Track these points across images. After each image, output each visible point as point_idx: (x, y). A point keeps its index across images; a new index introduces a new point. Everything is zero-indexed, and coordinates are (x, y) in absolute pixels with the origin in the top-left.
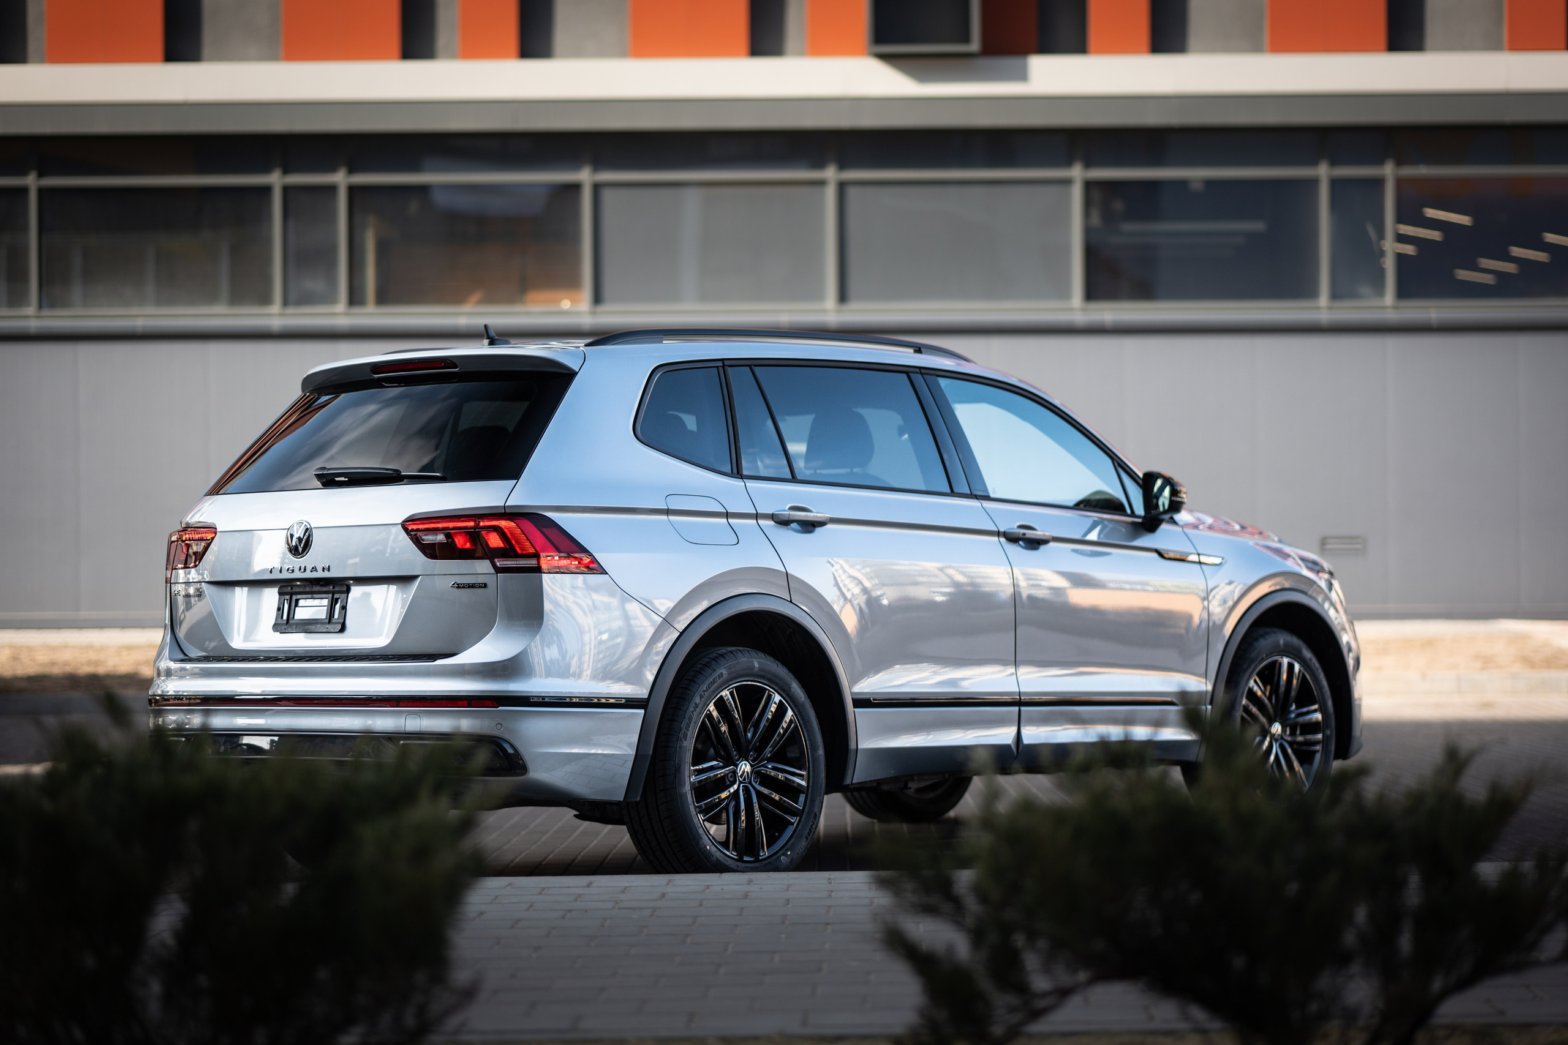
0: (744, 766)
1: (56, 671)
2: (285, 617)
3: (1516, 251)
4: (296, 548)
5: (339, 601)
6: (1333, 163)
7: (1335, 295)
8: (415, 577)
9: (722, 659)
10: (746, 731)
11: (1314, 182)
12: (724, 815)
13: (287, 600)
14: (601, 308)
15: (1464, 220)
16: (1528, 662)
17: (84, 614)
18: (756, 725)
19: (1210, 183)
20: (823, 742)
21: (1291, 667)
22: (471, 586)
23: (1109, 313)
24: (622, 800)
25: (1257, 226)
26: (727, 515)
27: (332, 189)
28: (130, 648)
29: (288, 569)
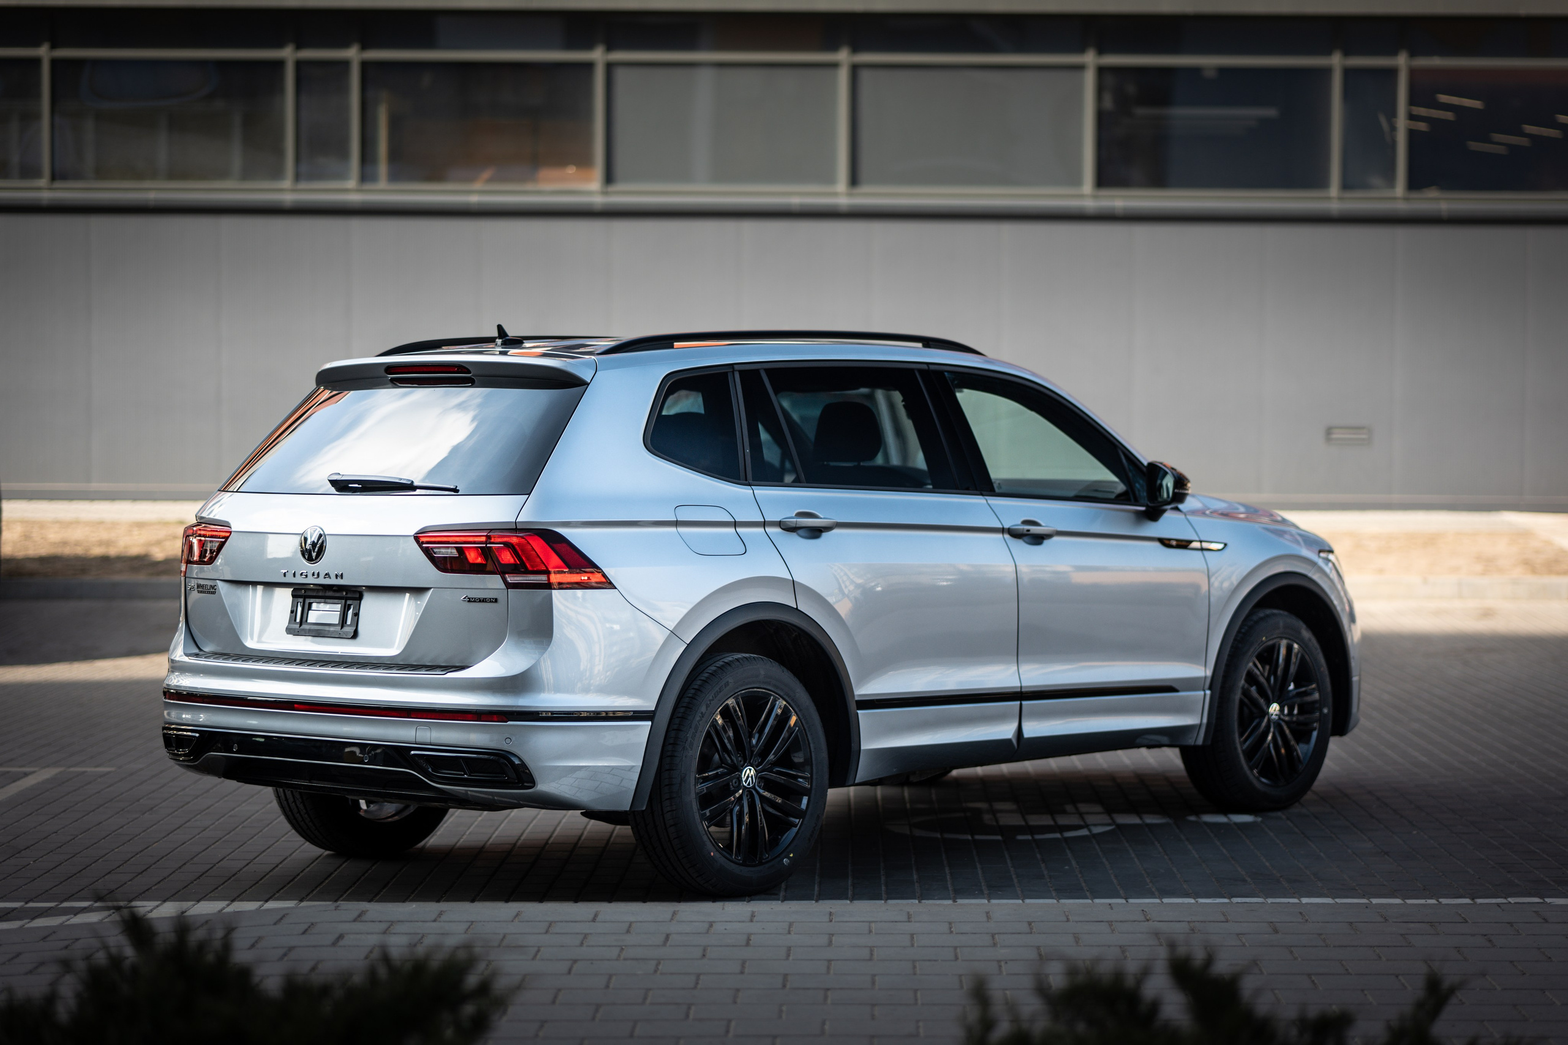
0: (748, 771)
1: (67, 551)
2: (298, 620)
3: (1529, 129)
4: (310, 552)
5: (352, 607)
6: (1347, 53)
7: (1346, 186)
8: (427, 589)
9: (729, 668)
10: (751, 736)
11: (1327, 72)
12: (728, 819)
13: (301, 602)
14: (611, 189)
15: (1476, 104)
16: (1530, 566)
17: (95, 486)
18: (761, 732)
19: (1223, 71)
20: (827, 745)
21: (1289, 648)
22: (483, 601)
23: (1119, 200)
24: (628, 809)
25: (1271, 112)
26: (735, 524)
27: (345, 64)
28: (140, 525)
29: (302, 573)
